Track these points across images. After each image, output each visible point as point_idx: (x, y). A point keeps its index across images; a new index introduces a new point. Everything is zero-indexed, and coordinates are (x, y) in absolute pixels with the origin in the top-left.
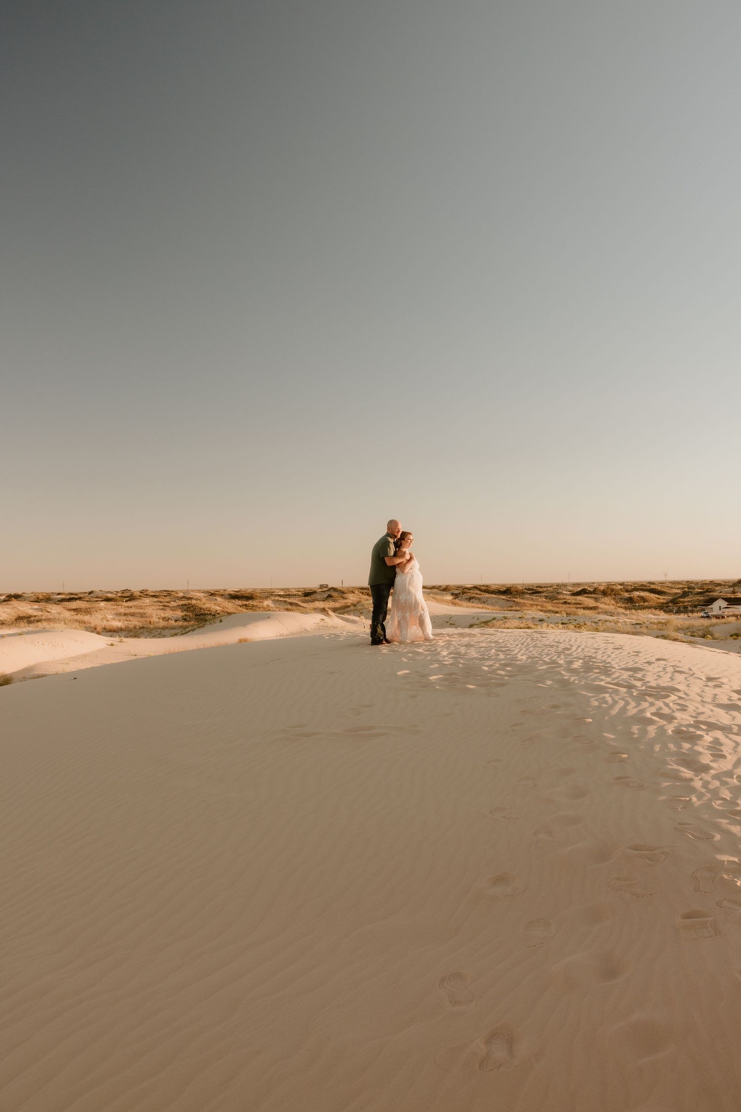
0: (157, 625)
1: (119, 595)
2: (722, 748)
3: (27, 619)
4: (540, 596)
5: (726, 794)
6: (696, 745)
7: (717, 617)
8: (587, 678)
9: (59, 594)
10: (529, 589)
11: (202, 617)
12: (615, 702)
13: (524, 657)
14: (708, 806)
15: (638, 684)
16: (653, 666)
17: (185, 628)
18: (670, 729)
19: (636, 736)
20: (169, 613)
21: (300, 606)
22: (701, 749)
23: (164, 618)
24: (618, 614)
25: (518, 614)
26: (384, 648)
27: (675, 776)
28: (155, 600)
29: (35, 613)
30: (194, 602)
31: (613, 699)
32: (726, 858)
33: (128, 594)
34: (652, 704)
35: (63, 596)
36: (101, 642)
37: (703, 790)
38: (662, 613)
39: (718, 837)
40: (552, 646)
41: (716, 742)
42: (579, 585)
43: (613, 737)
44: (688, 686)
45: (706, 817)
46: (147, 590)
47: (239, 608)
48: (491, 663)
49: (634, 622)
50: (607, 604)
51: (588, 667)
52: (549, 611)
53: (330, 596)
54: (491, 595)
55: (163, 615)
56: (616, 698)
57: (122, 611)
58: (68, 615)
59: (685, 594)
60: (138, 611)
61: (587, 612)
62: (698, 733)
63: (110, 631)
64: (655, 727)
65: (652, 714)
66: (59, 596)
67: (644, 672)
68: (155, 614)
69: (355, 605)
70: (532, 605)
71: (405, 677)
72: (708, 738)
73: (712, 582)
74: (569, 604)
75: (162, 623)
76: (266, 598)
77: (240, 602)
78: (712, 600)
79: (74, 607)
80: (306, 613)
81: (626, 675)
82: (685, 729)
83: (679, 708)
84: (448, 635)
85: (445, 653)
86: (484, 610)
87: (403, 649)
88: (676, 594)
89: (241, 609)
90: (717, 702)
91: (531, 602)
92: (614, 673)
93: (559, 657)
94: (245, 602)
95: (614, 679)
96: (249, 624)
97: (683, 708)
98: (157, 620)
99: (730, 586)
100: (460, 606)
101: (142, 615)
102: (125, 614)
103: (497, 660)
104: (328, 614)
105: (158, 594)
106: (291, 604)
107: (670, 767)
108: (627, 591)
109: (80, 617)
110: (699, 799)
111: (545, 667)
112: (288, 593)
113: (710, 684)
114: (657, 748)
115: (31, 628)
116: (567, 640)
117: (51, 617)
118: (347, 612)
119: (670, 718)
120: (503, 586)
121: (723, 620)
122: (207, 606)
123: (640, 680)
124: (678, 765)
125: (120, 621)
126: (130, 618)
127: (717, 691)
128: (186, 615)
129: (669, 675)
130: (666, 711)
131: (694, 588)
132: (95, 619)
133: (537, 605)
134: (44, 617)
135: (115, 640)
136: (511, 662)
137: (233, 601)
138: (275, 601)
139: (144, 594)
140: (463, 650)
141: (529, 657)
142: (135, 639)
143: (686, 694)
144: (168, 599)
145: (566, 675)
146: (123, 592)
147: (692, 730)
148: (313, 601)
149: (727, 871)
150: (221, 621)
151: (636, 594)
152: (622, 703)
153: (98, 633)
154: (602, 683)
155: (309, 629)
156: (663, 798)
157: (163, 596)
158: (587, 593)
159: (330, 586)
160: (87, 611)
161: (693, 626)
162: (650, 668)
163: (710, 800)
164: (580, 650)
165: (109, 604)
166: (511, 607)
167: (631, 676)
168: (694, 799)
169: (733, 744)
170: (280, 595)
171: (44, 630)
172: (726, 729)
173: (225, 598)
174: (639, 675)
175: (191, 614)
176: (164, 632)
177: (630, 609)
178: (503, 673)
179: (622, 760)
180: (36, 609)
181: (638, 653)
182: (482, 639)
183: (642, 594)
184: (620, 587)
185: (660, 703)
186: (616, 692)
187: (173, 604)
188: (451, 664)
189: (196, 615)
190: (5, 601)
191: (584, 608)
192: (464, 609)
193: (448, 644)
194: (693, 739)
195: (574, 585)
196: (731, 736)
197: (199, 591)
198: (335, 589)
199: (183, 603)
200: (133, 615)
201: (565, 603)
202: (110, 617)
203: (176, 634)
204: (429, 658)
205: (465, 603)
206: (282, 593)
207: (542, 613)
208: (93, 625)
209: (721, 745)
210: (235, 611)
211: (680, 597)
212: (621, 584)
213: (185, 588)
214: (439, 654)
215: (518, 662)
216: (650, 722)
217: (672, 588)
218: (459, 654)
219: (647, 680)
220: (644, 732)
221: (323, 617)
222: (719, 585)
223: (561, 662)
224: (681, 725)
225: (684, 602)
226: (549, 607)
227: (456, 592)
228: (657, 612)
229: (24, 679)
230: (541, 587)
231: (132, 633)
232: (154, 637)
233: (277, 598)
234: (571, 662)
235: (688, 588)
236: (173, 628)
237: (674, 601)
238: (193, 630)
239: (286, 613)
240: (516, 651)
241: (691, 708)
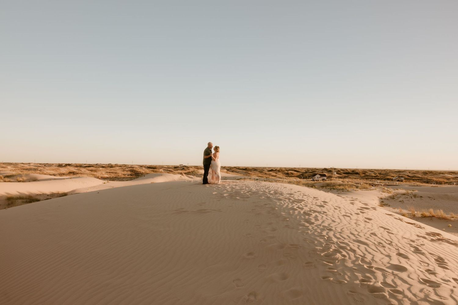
0: (121, 177)
1: (107, 165)
2: (318, 218)
3: (73, 173)
4: (257, 171)
5: (319, 231)
6: (310, 217)
7: (316, 180)
8: (276, 196)
9: (85, 164)
10: (253, 169)
11: (137, 174)
12: (285, 204)
13: (255, 189)
14: (313, 234)
15: (292, 198)
16: (297, 193)
17: (131, 178)
18: (302, 212)
19: (291, 214)
20: (125, 173)
21: (173, 171)
22: (311, 218)
23: (123, 174)
24: (283, 178)
25: (249, 177)
26: (207, 185)
27: (304, 225)
28: (120, 168)
29: (76, 171)
30: (135, 169)
31: (284, 203)
32: (318, 248)
33: (111, 165)
34: (296, 205)
35: (86, 165)
36: (101, 182)
37: (312, 229)
38: (298, 178)
39: (316, 242)
40: (264, 186)
41: (316, 216)
42: (270, 168)
43: (284, 214)
44: (308, 199)
45: (313, 237)
46: (117, 164)
47: (151, 172)
48: (244, 191)
49: (289, 181)
50: (280, 175)
51: (276, 193)
52: (260, 176)
53: (183, 169)
54: (240, 170)
55: (123, 173)
56: (285, 202)
57: (108, 171)
58: (88, 172)
59: (306, 172)
60: (114, 171)
61: (273, 177)
62: (311, 213)
63: (104, 178)
64: (297, 211)
65: (297, 207)
66: (85, 165)
67: (294, 195)
68: (120, 173)
69: (192, 172)
70: (254, 174)
71: (216, 194)
72: (314, 215)
73: (315, 169)
74: (267, 174)
75: (123, 176)
76: (161, 168)
77: (151, 170)
78: (315, 175)
79: (90, 169)
80: (175, 174)
81: (288, 196)
82: (306, 212)
83: (305, 206)
84: (228, 182)
85: (228, 187)
86: (237, 175)
87: (213, 186)
88: (303, 172)
89: (152, 172)
90: (317, 204)
91: (254, 173)
92: (284, 195)
93: (266, 189)
94: (153, 170)
95: (284, 197)
96: (154, 177)
97: (306, 206)
98: (121, 175)
99: (321, 170)
100: (229, 173)
101: (116, 173)
102: (109, 172)
103: (246, 190)
104: (183, 175)
105: (121, 166)
106: (170, 171)
107: (302, 223)
108: (287, 171)
109: (93, 173)
110: (311, 232)
111: (261, 193)
112: (168, 167)
113: (314, 199)
114: (298, 217)
115: (74, 176)
116: (268, 185)
117: (82, 172)
118: (190, 175)
119: (302, 209)
120: (244, 167)
121: (318, 182)
122: (139, 170)
123: (293, 197)
124: (304, 222)
125: (107, 175)
126: (112, 174)
127: (317, 201)
128: (132, 174)
129: (302, 196)
130: (301, 207)
131: (309, 170)
132: (98, 174)
133: (256, 174)
134: (79, 173)
135: (106, 181)
136: (250, 191)
137: (149, 169)
138: (164, 170)
139: (116, 165)
140: (234, 187)
141: (256, 190)
142: (113, 181)
143: (307, 202)
144: (125, 168)
145: (269, 195)
146: (109, 164)
147: (309, 212)
148: (177, 170)
149: (319, 251)
150: (144, 176)
151: (290, 171)
152: (287, 204)
153: (99, 179)
154: (281, 198)
155: (176, 180)
156: (300, 231)
157: (123, 167)
158: (273, 171)
159: (184, 165)
160: (95, 171)
161: (309, 183)
162: (296, 194)
163: (314, 232)
164: (273, 188)
165: (103, 169)
166: (247, 174)
167: (289, 196)
168: (309, 232)
169: (321, 217)
170: (165, 168)
171: (79, 177)
172: (319, 212)
173: (146, 168)
174: (292, 196)
175: (133, 173)
176: (124, 179)
177: (287, 177)
178: (248, 194)
179: (287, 221)
180: (76, 170)
181: (291, 189)
182: (240, 183)
183: (292, 172)
184: (284, 169)
185: (299, 204)
186: (285, 201)
187: (127, 169)
188: (231, 191)
189: (135, 174)
190: (64, 166)
191: (272, 176)
192: (231, 175)
193: (229, 185)
194: (309, 215)
195: (269, 168)
196: (321, 214)
197: (136, 165)
198: (185, 166)
199: (131, 169)
200: (112, 173)
201: (266, 174)
202: (104, 173)
203: (128, 180)
204: (223, 189)
205: (231, 173)
206: (166, 167)
207: (257, 177)
208: (97, 176)
209: (318, 217)
210: (149, 173)
211: (305, 173)
212: (285, 168)
213: (131, 164)
214: (226, 188)
215: (253, 191)
216: (296, 210)
217: (302, 170)
218: (233, 188)
219: (295, 197)
220: (294, 213)
221: (181, 176)
222: (317, 169)
223: (267, 191)
224: (306, 211)
225: (306, 175)
226: (260, 175)
227: (228, 169)
228: (297, 178)
229: (72, 194)
230: (257, 168)
231: (112, 179)
232: (120, 181)
233: (165, 169)
234: (270, 191)
235: (307, 170)
236: (127, 178)
237: (302, 175)
238: (134, 179)
239: (168, 174)
240: (252, 187)
241: (309, 206)
